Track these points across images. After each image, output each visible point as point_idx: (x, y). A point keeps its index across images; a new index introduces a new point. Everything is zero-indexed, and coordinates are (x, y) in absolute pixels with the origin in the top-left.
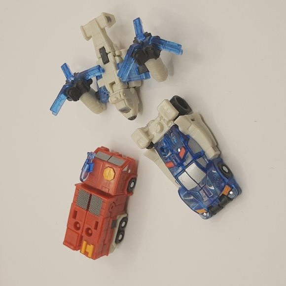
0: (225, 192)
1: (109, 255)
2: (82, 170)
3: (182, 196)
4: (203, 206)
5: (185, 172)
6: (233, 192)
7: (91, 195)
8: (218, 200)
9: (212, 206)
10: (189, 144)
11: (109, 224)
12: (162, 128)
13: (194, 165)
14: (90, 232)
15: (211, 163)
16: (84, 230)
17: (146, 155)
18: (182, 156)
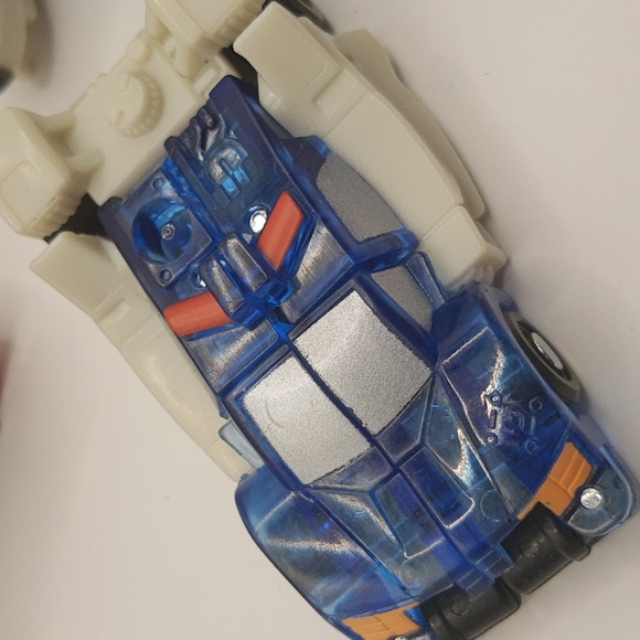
0: (553, 493)
3: (259, 526)
4: (395, 593)
5: (292, 362)
6: (603, 490)
8: (498, 547)
9: (457, 591)
10: (323, 182)
12: (155, 105)
13: (353, 311)
15: (458, 307)
17: (46, 271)
18: (275, 251)
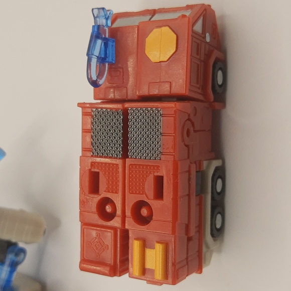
1: (204, 270)
2: (88, 54)
7: (125, 113)
11: (189, 179)
14: (144, 212)
16: (128, 213)
